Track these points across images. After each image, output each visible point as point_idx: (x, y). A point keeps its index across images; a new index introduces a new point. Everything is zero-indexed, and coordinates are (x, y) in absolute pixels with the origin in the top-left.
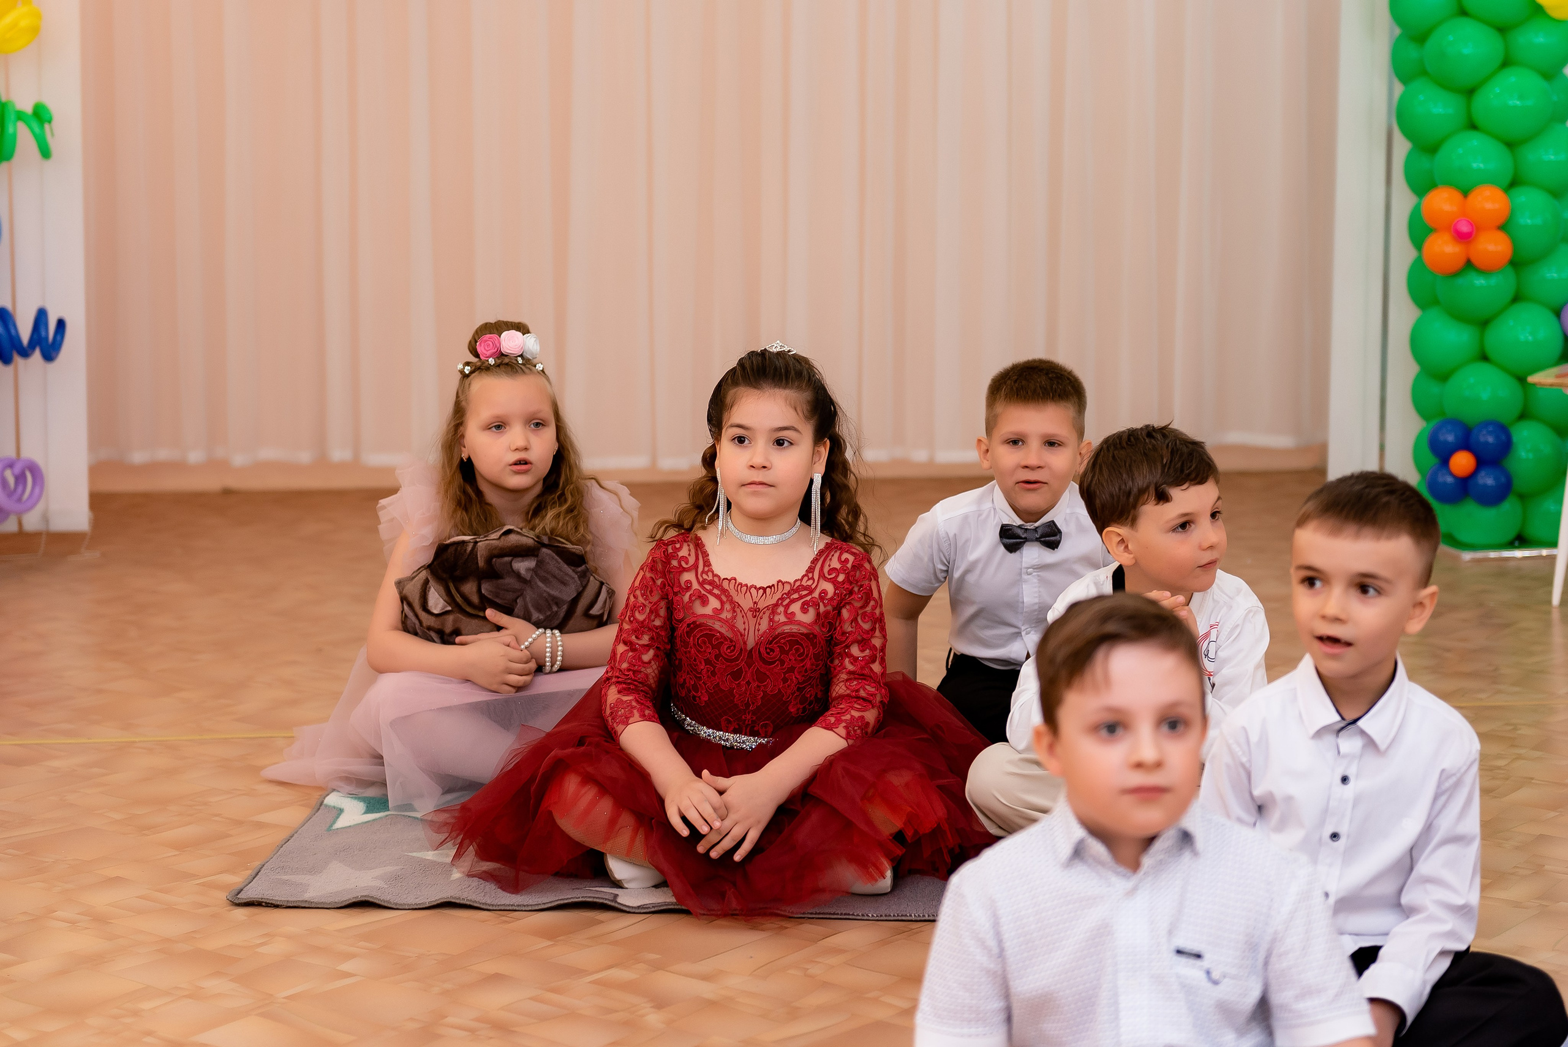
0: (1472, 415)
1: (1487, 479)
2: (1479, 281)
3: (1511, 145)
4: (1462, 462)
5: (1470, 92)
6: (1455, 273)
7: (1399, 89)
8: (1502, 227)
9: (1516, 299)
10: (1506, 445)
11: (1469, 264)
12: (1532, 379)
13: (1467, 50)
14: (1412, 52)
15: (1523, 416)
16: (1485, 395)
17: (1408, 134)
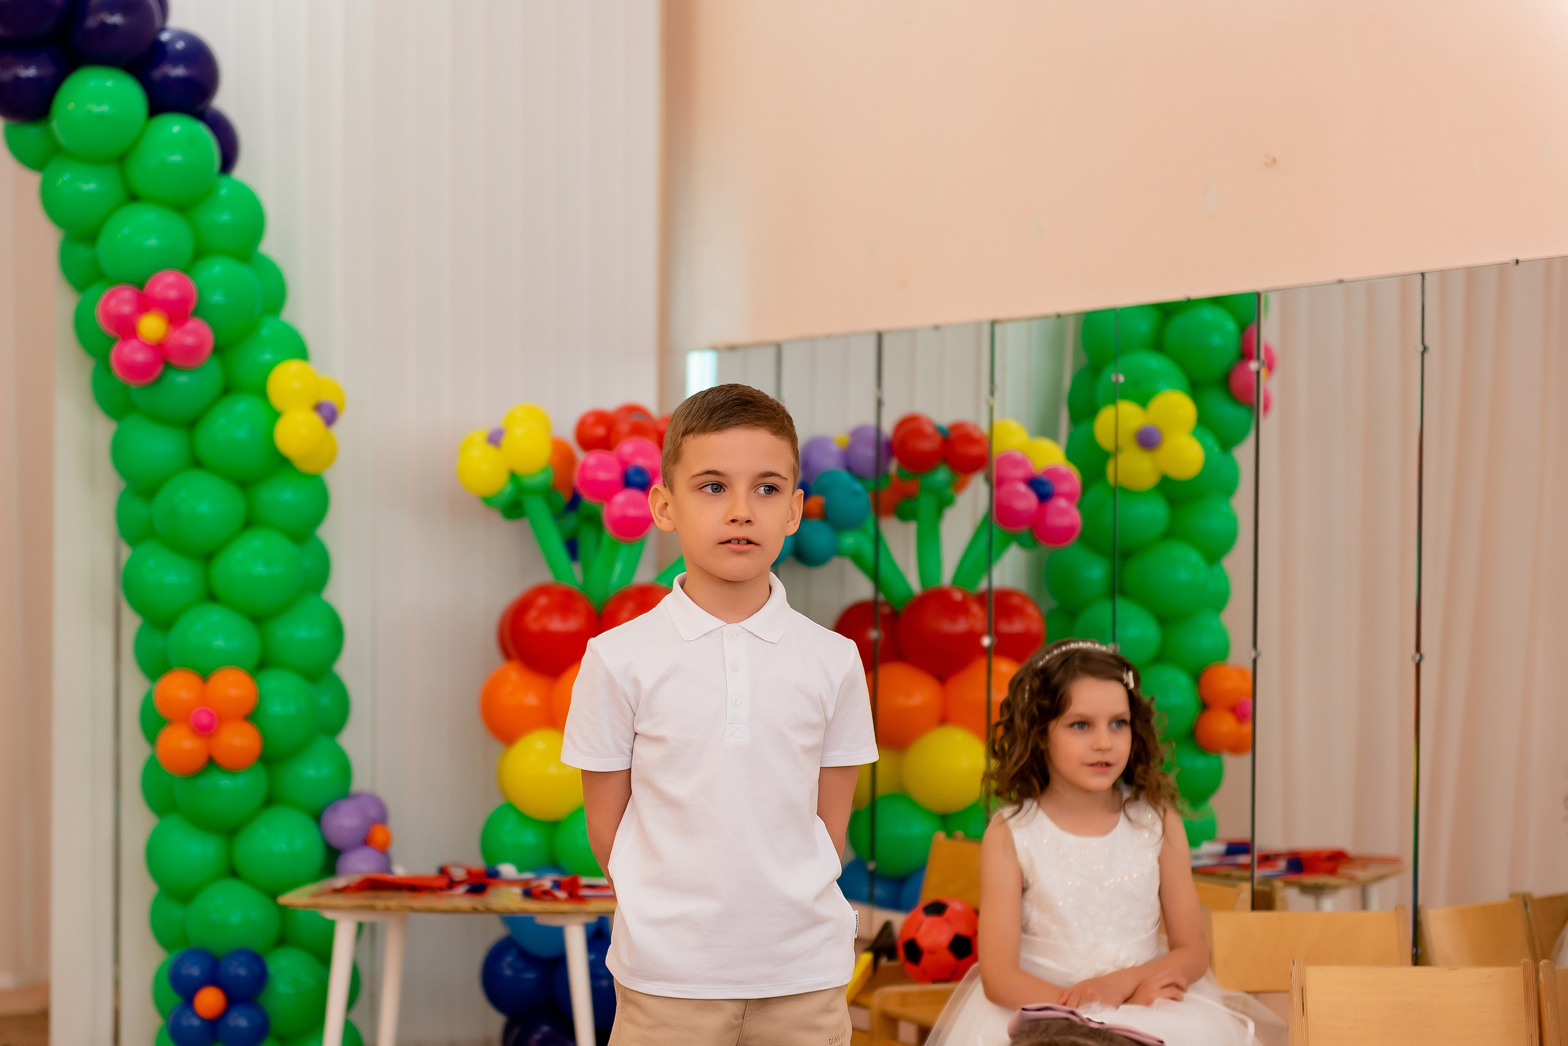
0: (220, 943)
1: (240, 1021)
2: (224, 782)
3: (258, 619)
4: (209, 1000)
5: (207, 557)
6: (195, 773)
7: (126, 552)
8: (251, 716)
9: (270, 801)
10: (260, 977)
11: (211, 762)
12: (287, 899)
13: (204, 507)
14: (140, 509)
15: (282, 941)
16: (236, 918)
17: (139, 607)
